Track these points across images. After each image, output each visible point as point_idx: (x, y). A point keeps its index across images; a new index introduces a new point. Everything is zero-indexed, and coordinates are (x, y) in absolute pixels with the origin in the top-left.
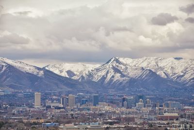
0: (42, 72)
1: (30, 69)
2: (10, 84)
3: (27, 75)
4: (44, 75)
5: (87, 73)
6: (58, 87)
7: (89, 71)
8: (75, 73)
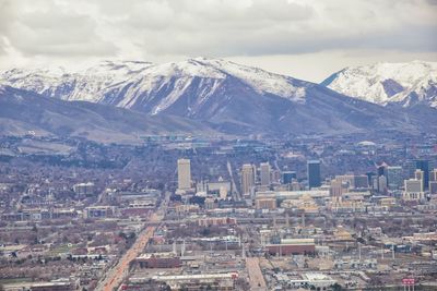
0: (301, 91)
1: (276, 84)
2: (223, 121)
3: (267, 98)
4: (306, 97)
5: (425, 85)
6: (331, 127)
7: (431, 81)
8: (404, 85)
